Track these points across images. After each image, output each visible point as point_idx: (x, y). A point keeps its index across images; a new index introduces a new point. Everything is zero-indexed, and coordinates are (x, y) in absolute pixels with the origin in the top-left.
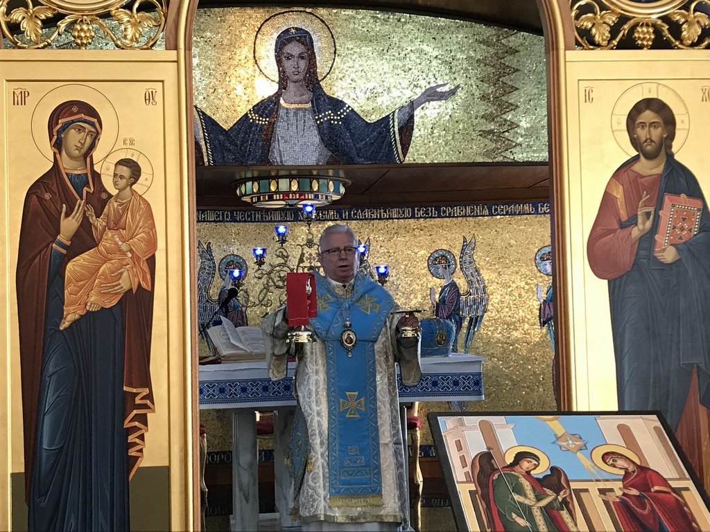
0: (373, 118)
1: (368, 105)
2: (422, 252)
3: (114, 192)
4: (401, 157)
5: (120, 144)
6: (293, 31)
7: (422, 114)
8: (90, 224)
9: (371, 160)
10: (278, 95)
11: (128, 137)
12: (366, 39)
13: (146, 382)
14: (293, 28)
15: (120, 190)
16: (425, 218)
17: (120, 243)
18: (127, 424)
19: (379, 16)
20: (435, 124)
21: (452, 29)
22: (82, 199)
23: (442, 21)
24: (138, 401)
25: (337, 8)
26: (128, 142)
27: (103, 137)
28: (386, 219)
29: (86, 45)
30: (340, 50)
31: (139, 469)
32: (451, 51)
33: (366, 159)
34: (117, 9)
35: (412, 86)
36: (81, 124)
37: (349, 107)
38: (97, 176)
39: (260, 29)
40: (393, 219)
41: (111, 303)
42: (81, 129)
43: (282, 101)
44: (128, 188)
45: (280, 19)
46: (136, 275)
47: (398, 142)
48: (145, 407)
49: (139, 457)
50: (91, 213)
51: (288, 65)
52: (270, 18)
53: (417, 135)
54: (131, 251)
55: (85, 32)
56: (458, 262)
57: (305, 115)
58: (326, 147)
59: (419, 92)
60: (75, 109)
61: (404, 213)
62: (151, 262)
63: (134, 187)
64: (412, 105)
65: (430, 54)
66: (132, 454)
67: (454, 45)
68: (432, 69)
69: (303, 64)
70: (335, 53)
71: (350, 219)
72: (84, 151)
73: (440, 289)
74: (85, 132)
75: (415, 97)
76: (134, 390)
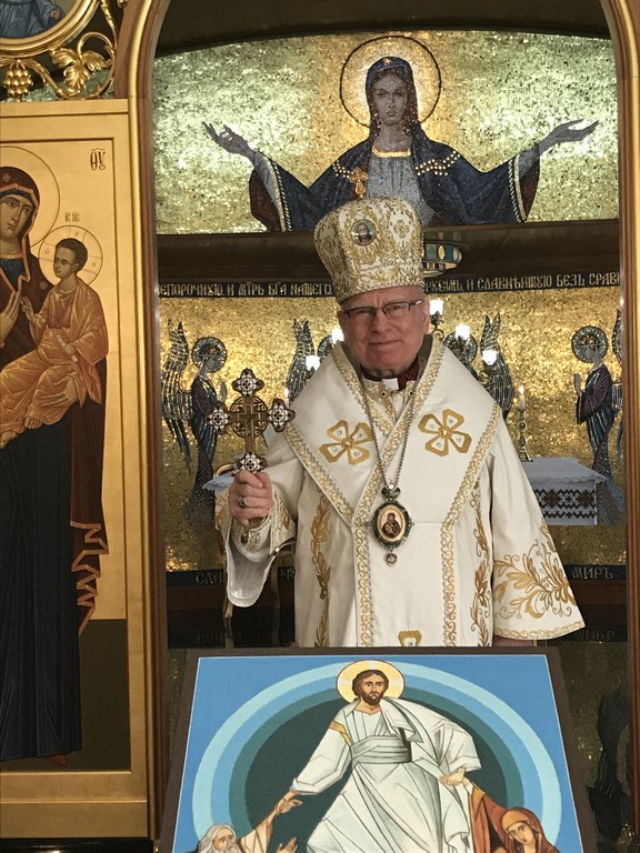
0: (489, 166)
1: (481, 150)
2: (565, 329)
3: (55, 280)
4: (523, 214)
5: (61, 221)
6: (388, 61)
7: (551, 158)
8: (28, 321)
9: (484, 219)
10: (369, 142)
11: (71, 211)
12: (481, 67)
13: (98, 516)
14: (388, 58)
15: (63, 279)
16: (569, 287)
17: (64, 344)
18: (75, 568)
19: (495, 37)
20: (566, 172)
21: (589, 50)
22: (17, 290)
23: (576, 41)
24: (88, 539)
25: (442, 30)
26: (71, 218)
27: (41, 211)
28: (520, 289)
29: (21, 95)
30: (447, 84)
31: (90, 621)
32: (588, 78)
33: (479, 218)
34: (58, 49)
35: (537, 124)
36: (15, 196)
37: (457, 153)
38: (34, 261)
39: (347, 60)
40: (528, 289)
41: (53, 418)
42: (14, 203)
43: (374, 151)
44: (72, 275)
45: (371, 48)
46: (82, 384)
47: (519, 196)
48: (97, 546)
49: (90, 607)
50: (28, 307)
51: (382, 103)
52: (360, 46)
53: (544, 186)
54: (77, 354)
55: (19, 81)
56: (610, 342)
57: (402, 166)
58: (428, 204)
59: (546, 131)
60: (6, 177)
61: (542, 281)
62: (102, 368)
63: (79, 274)
64: (537, 148)
65: (561, 83)
66: (82, 604)
67: (592, 70)
68: (563, 102)
69: (400, 102)
70: (440, 87)
71: (476, 290)
72: (17, 230)
73: (587, 376)
74: (18, 206)
75: (541, 138)
76: (84, 526)
